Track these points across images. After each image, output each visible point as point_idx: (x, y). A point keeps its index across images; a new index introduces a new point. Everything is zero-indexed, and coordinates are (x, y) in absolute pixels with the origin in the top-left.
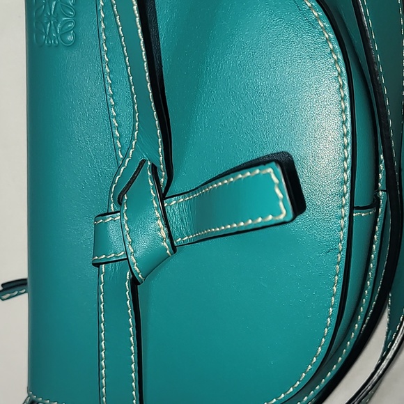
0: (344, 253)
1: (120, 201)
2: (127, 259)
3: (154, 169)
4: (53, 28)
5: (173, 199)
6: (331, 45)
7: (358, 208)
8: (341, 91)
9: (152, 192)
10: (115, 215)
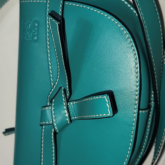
0: (135, 127)
1: (51, 102)
2: (53, 124)
3: (65, 90)
4: (29, 34)
5: (71, 102)
6: (133, 48)
7: (142, 109)
8: (136, 65)
9: (63, 99)
10: (49, 107)
